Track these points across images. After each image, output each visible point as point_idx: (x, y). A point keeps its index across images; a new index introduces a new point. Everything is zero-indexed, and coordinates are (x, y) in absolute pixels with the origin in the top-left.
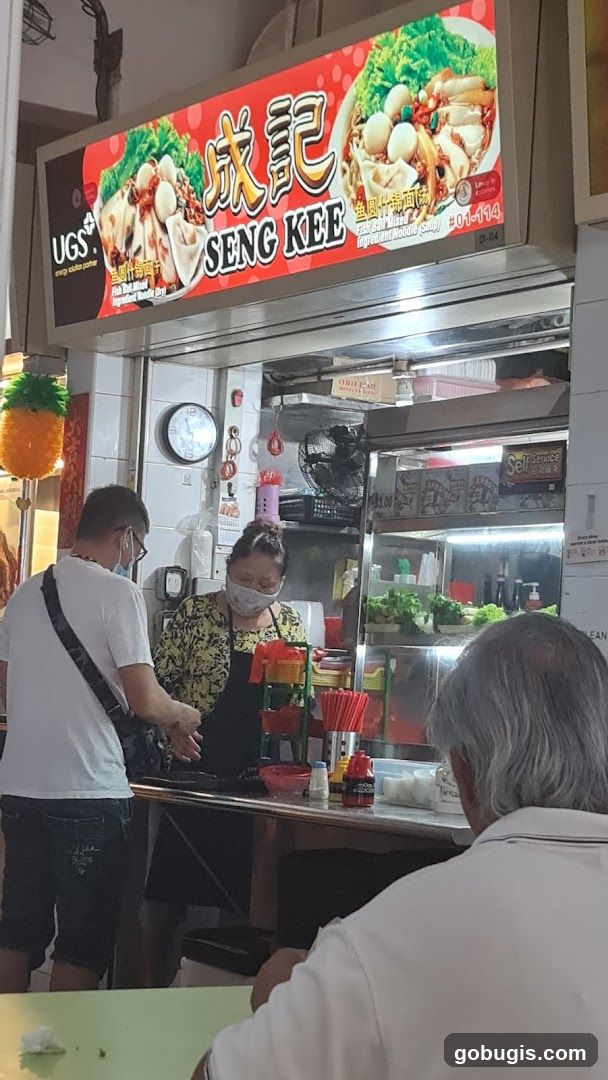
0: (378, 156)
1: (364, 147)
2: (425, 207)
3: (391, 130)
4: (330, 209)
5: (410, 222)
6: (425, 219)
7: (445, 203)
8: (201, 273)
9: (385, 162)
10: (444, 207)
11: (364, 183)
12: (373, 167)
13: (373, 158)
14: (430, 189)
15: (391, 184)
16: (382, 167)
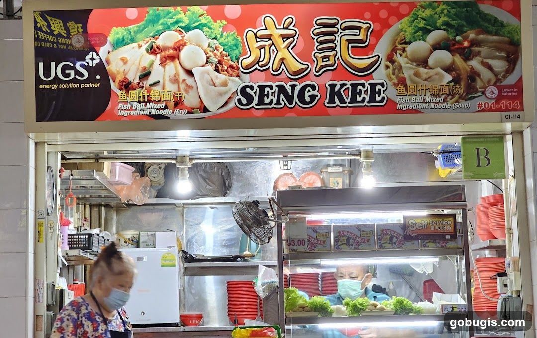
0: (418, 63)
1: (406, 57)
2: (458, 96)
3: (431, 52)
4: (373, 86)
5: (444, 101)
6: (457, 101)
7: (475, 95)
8: (231, 105)
9: (425, 67)
10: (474, 97)
11: (406, 75)
12: (414, 69)
13: (414, 64)
14: (463, 86)
15: (429, 80)
16: (422, 70)
